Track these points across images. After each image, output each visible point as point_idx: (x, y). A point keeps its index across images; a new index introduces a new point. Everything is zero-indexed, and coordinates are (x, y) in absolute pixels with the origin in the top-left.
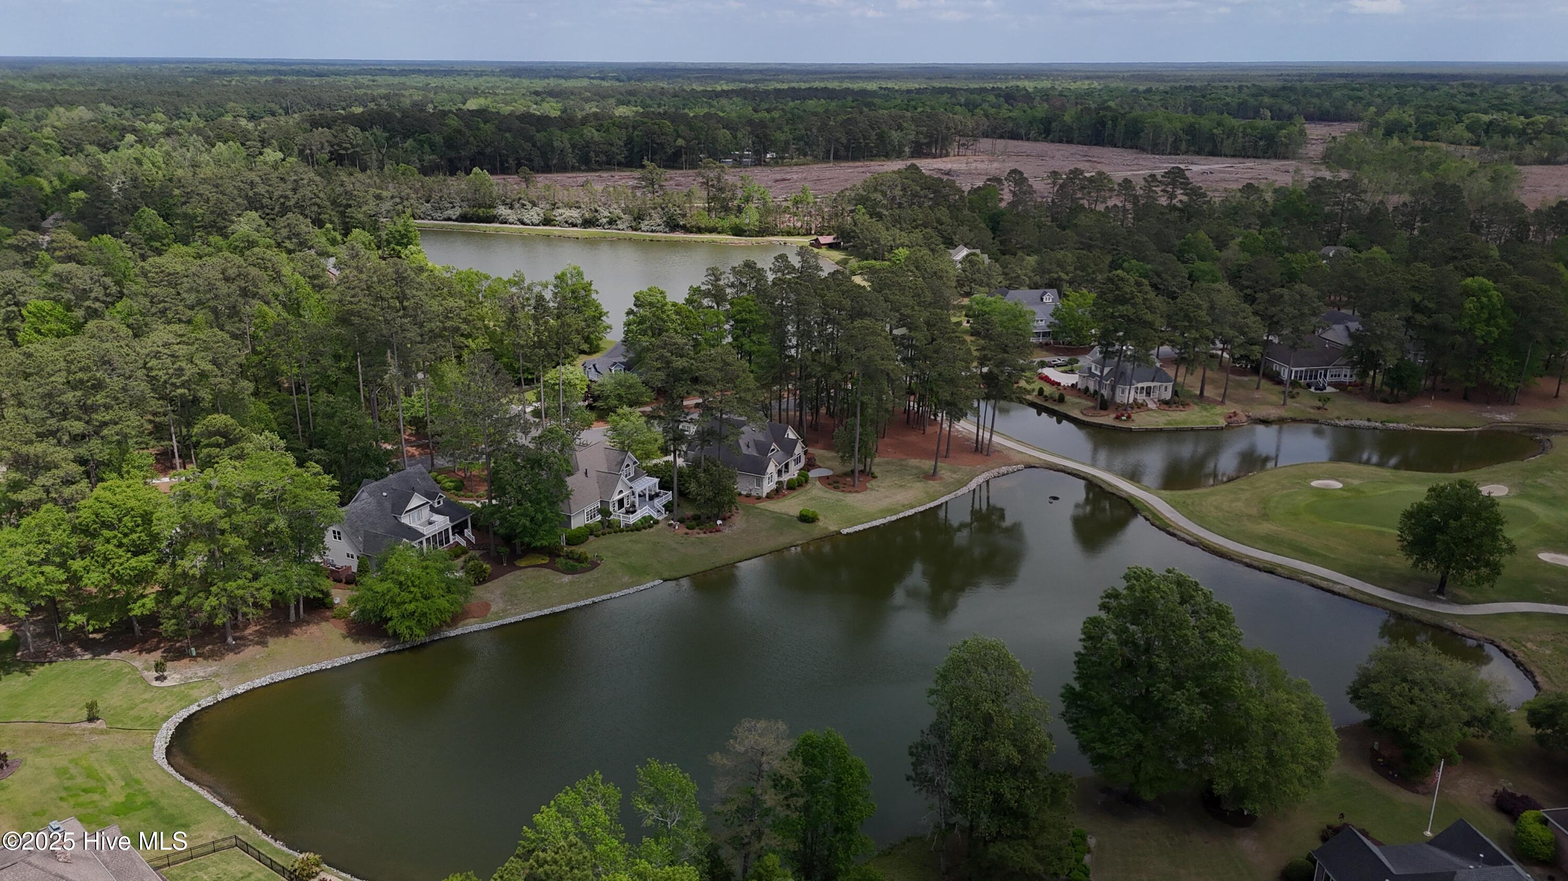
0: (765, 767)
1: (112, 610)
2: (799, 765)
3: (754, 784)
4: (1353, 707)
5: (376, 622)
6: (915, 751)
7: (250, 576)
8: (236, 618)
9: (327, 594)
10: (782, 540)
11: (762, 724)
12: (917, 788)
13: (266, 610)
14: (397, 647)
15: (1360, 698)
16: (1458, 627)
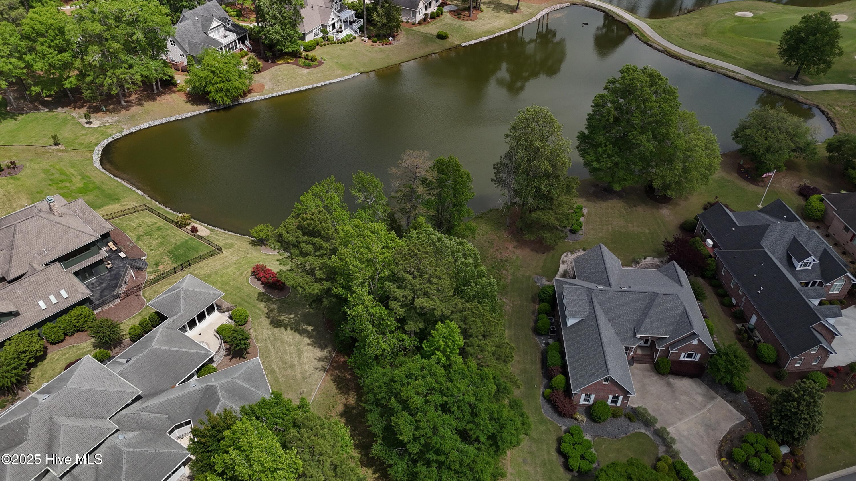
0: (418, 174)
1: (54, 85)
2: (435, 174)
3: (412, 183)
4: (734, 142)
5: (202, 94)
6: (496, 166)
7: (127, 66)
8: (124, 90)
9: (172, 78)
10: (427, 50)
11: (416, 153)
12: (497, 185)
13: (140, 87)
14: (215, 108)
15: (738, 137)
16: (800, 98)
